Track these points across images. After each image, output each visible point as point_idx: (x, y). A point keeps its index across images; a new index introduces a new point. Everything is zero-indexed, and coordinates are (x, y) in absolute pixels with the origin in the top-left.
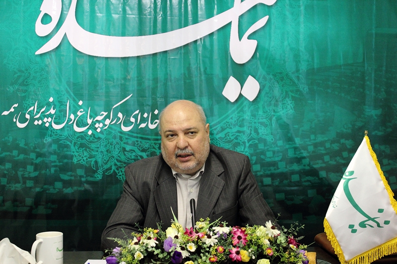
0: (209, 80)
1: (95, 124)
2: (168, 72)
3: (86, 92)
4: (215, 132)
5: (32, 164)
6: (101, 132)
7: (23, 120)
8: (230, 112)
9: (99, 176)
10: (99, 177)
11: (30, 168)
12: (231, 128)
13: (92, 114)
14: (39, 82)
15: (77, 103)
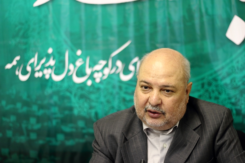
1: (94, 74)
6: (101, 82)
7: (25, 72)
11: (33, 120)
15: (75, 53)
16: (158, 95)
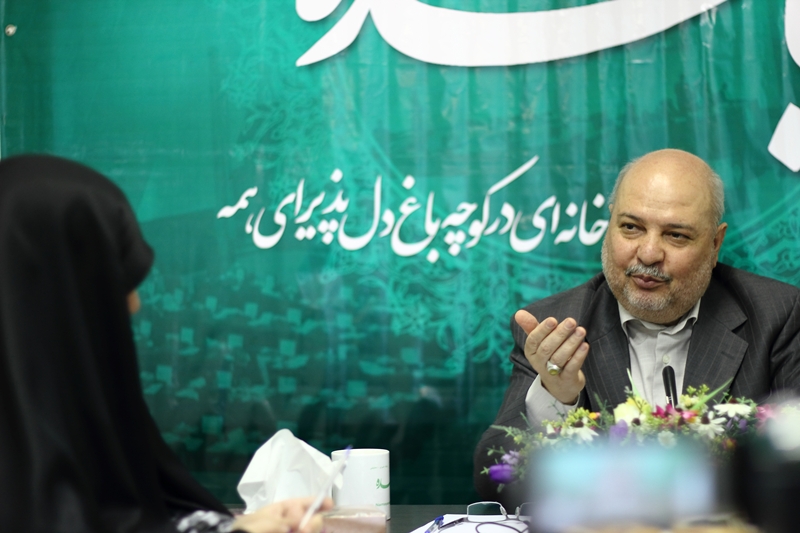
0: (734, 115)
1: (445, 234)
2: (628, 98)
3: (420, 155)
4: (751, 249)
5: (291, 336)
6: (462, 255)
7: (269, 228)
8: (788, 197)
9: (456, 365)
10: (457, 367)
11: (287, 347)
12: (793, 238)
13: (439, 211)
14: (308, 132)
15: (399, 183)
16: (658, 242)
